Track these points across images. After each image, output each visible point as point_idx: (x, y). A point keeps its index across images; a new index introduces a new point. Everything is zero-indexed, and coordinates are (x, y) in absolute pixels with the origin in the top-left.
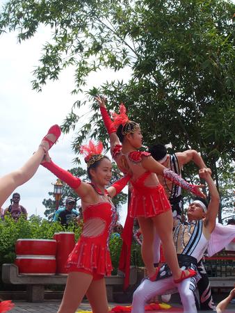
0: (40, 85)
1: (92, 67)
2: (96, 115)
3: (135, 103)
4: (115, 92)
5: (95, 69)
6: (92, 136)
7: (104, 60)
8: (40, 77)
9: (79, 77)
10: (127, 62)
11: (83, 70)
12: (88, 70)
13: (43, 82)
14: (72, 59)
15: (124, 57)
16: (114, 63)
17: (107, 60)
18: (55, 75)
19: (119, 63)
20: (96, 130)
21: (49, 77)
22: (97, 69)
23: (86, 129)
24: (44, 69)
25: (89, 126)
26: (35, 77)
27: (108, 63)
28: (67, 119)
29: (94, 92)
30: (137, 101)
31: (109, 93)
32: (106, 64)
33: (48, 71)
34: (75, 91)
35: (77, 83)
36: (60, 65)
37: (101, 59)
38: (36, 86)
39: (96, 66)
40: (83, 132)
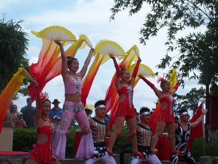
0: (145, 40)
1: (179, 27)
2: (183, 56)
3: (210, 47)
4: (195, 41)
5: (181, 28)
6: (180, 70)
7: (186, 22)
8: (145, 35)
9: (170, 34)
10: (202, 22)
11: (173, 30)
12: (177, 29)
13: (147, 38)
14: (166, 22)
15: (200, 19)
16: (194, 23)
17: (189, 22)
18: (154, 33)
19: (197, 23)
20: (183, 65)
21: (151, 34)
22: (183, 29)
23: (177, 65)
24: (147, 29)
25: (178, 63)
26: (142, 36)
27: (190, 24)
28: (163, 59)
29: (182, 41)
30: (211, 45)
31: (190, 41)
32: (188, 24)
33: (150, 30)
34: (167, 43)
35: (169, 38)
36: (158, 27)
37: (185, 21)
38: (142, 41)
39: (182, 25)
40: (174, 67)
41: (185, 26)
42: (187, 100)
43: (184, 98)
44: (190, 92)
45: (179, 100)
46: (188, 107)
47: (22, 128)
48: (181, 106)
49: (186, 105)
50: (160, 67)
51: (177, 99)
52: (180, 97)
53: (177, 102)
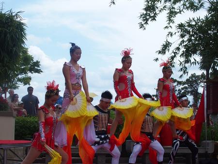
0: (144, 25)
1: (178, 11)
2: (183, 41)
3: (209, 32)
4: (195, 25)
5: (180, 12)
6: (181, 56)
7: (186, 6)
8: (144, 20)
9: (169, 18)
10: (202, 5)
11: (172, 13)
12: (176, 13)
13: (146, 23)
14: (165, 7)
15: (199, 2)
16: (193, 7)
17: (188, 5)
18: (154, 18)
19: (196, 7)
20: (183, 51)
21: (150, 19)
22: (182, 12)
23: (177, 51)
24: (146, 14)
25: (178, 49)
26: (141, 21)
27: (189, 7)
28: (164, 45)
29: (181, 26)
30: (211, 30)
31: (190, 26)
32: (187, 8)
33: (149, 15)
34: (166, 27)
35: (168, 22)
36: (157, 11)
37: (184, 5)
38: (142, 26)
39: (181, 10)
40: (174, 53)
41: (184, 10)
42: (187, 86)
43: (184, 83)
44: (190, 78)
45: (179, 85)
46: (188, 92)
47: (24, 117)
48: (181, 91)
49: (186, 91)
50: (160, 52)
51: (177, 84)
52: (180, 83)
53: (177, 88)
